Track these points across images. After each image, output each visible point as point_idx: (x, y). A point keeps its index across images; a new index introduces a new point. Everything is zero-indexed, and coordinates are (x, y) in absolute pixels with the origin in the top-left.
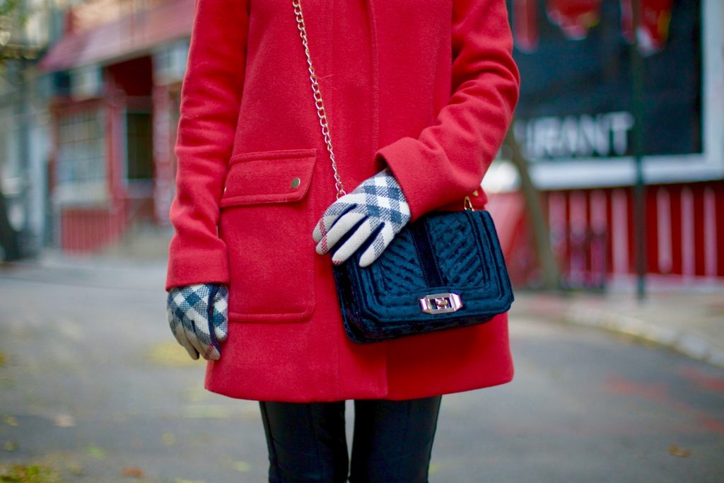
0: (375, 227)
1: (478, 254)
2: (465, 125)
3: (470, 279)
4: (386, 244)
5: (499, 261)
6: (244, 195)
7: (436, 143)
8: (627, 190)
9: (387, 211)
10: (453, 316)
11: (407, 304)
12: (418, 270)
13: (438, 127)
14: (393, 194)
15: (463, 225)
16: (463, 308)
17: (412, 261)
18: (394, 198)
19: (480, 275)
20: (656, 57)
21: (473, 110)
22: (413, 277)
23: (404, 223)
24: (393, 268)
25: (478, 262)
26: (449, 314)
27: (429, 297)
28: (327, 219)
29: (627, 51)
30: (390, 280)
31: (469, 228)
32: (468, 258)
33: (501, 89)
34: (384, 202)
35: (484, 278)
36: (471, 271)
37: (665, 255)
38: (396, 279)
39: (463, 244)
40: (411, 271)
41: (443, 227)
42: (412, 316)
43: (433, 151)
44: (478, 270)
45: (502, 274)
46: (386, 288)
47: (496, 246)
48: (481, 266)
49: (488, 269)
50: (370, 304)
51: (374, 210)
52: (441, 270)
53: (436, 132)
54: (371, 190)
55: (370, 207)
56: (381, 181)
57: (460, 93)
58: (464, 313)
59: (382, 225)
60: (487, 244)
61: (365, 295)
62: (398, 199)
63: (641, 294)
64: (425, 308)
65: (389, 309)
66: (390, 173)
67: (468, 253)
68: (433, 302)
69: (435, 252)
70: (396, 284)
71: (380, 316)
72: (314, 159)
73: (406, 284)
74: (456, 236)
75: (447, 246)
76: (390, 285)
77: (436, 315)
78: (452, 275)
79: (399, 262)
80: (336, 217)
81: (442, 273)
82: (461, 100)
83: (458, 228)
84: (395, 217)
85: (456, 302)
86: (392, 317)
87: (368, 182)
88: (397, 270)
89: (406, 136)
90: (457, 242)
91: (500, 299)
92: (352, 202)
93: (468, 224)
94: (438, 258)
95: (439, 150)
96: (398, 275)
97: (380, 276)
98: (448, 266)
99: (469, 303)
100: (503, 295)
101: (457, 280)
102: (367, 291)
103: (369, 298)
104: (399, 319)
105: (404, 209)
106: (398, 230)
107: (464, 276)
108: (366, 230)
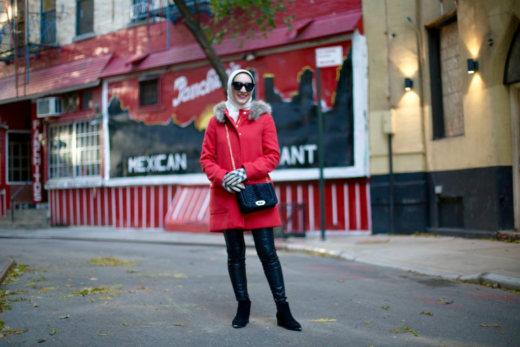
0: (237, 178)
8: (314, 183)
9: (241, 176)
11: (253, 204)
12: (255, 196)
14: (244, 173)
20: (329, 113)
23: (244, 179)
27: (258, 202)
28: (228, 175)
29: (315, 110)
34: (241, 174)
37: (335, 220)
51: (238, 175)
52: (260, 196)
54: (239, 171)
56: (242, 170)
59: (239, 178)
60: (271, 190)
63: (323, 237)
65: (248, 205)
66: (244, 168)
73: (252, 199)
80: (230, 175)
84: (243, 177)
87: (240, 169)
88: (250, 197)
94: (260, 193)
99: (267, 203)
104: (251, 207)
105: (245, 176)
108: (235, 179)
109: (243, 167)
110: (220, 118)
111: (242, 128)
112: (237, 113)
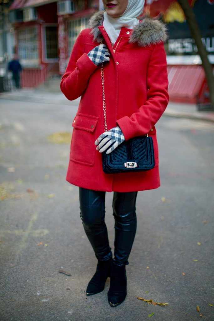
0: (112, 142)
1: (146, 151)
2: (147, 113)
3: (142, 158)
4: (115, 148)
5: (152, 153)
6: (79, 126)
7: (135, 119)
9: (117, 138)
10: (134, 169)
11: (120, 164)
12: (125, 154)
13: (138, 113)
14: (120, 133)
15: (142, 141)
16: (138, 167)
17: (124, 151)
18: (120, 134)
19: (145, 157)
21: (150, 109)
22: (123, 156)
23: (122, 142)
24: (118, 153)
25: (145, 154)
26: (133, 168)
27: (127, 163)
28: (100, 139)
30: (116, 157)
31: (144, 143)
32: (142, 152)
33: (161, 102)
34: (116, 135)
35: (146, 158)
36: (142, 156)
38: (118, 157)
39: (142, 147)
40: (123, 154)
41: (136, 142)
42: (121, 168)
43: (134, 122)
44: (145, 156)
45: (152, 158)
46: (114, 159)
47: (152, 148)
48: (146, 154)
49: (148, 156)
50: (108, 164)
51: (113, 137)
52: (133, 155)
53: (137, 115)
54: (113, 131)
55: (112, 136)
56: (117, 129)
57: (148, 102)
58: (138, 169)
59: (115, 142)
60: (149, 148)
61: (107, 161)
62: (121, 134)
64: (125, 166)
65: (114, 166)
66: (119, 127)
67: (142, 150)
68: (128, 164)
69: (132, 149)
70: (118, 158)
71: (111, 167)
72: (97, 120)
73: (121, 158)
74: (140, 145)
75: (136, 148)
76: (116, 158)
77: (129, 168)
78: (136, 157)
79: (120, 151)
80: (102, 138)
81: (133, 156)
82: (148, 104)
83: (140, 142)
84: (119, 140)
85: (136, 165)
86: (114, 168)
87: (113, 129)
88: (119, 154)
89: (126, 116)
90: (140, 147)
91: (150, 165)
92: (107, 134)
93: (144, 141)
94: (133, 151)
95: (136, 122)
96: (119, 155)
97: (113, 155)
98: (135, 154)
99: (140, 166)
100: (151, 164)
101: (137, 158)
102: (108, 160)
103: (108, 162)
104: (117, 169)
105: (123, 138)
106: (120, 144)
107: (140, 158)
108: (109, 144)
109: (117, 125)
110: (95, 32)
111: (121, 54)
112: (118, 33)
